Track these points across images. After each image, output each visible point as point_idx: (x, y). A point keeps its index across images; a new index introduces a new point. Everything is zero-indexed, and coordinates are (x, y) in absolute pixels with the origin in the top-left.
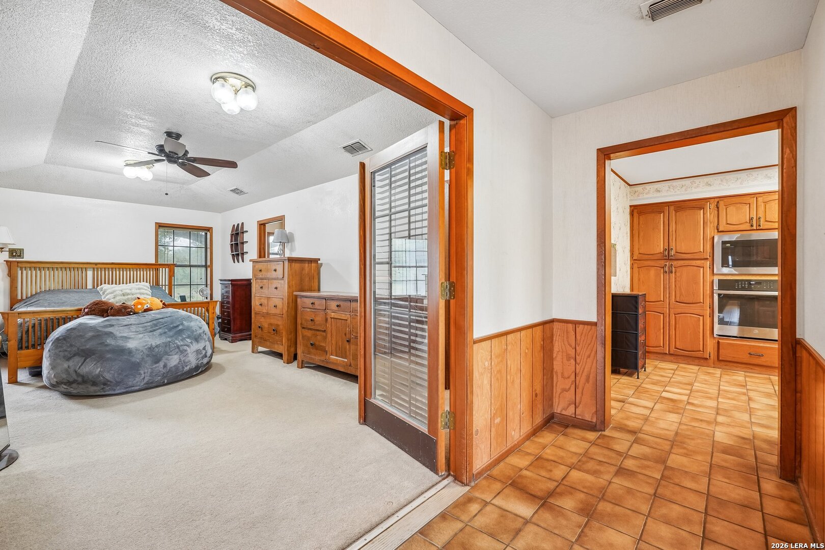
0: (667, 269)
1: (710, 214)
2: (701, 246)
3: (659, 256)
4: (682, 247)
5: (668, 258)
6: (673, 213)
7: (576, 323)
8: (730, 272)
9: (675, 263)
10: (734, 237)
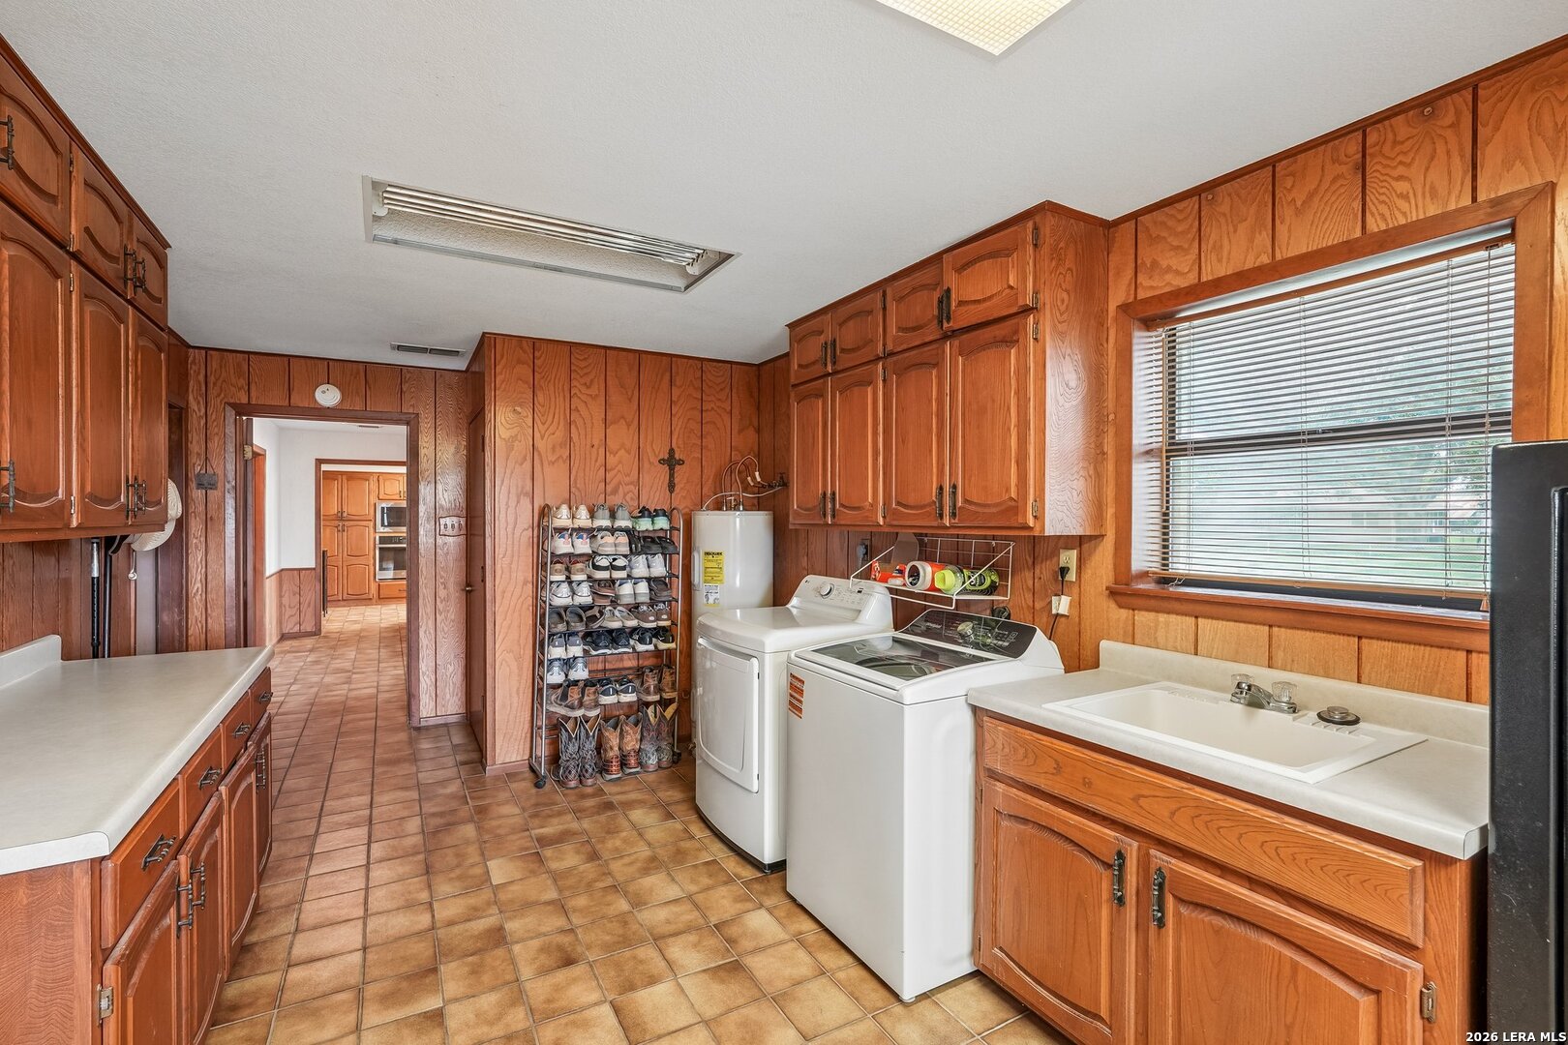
0: (340, 528)
1: (373, 485)
2: (367, 511)
3: (334, 517)
4: (352, 511)
5: (342, 519)
6: (345, 481)
7: (300, 570)
8: (387, 531)
9: (346, 523)
10: (390, 504)
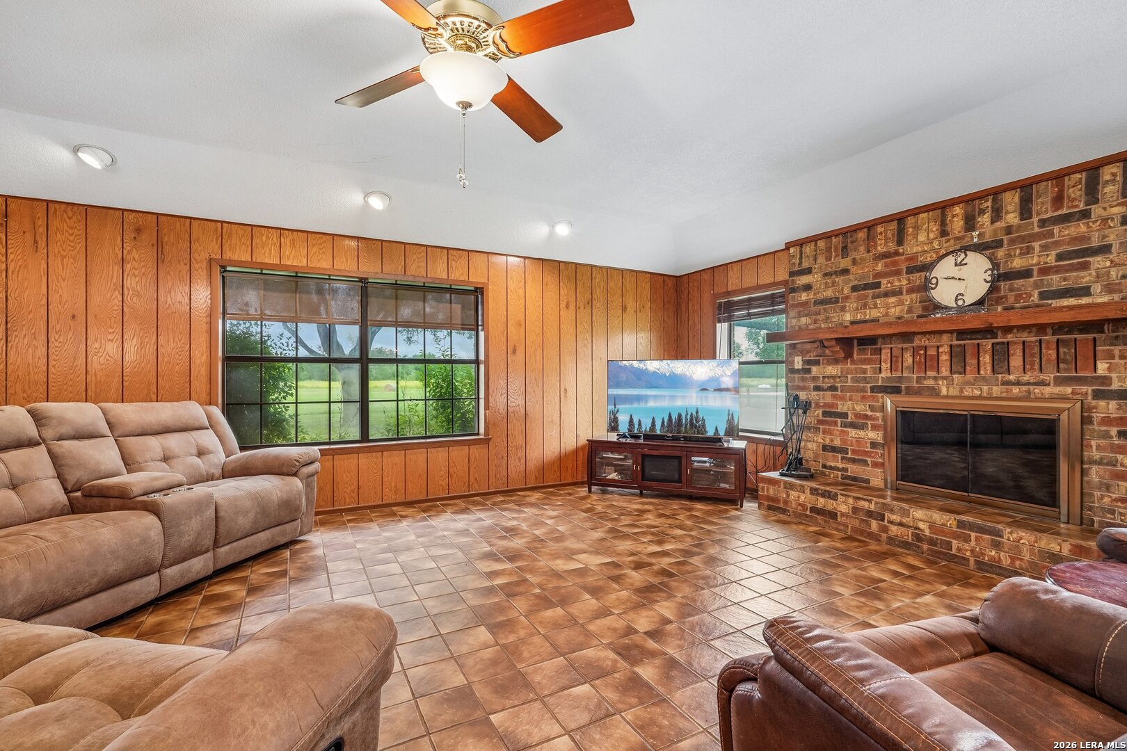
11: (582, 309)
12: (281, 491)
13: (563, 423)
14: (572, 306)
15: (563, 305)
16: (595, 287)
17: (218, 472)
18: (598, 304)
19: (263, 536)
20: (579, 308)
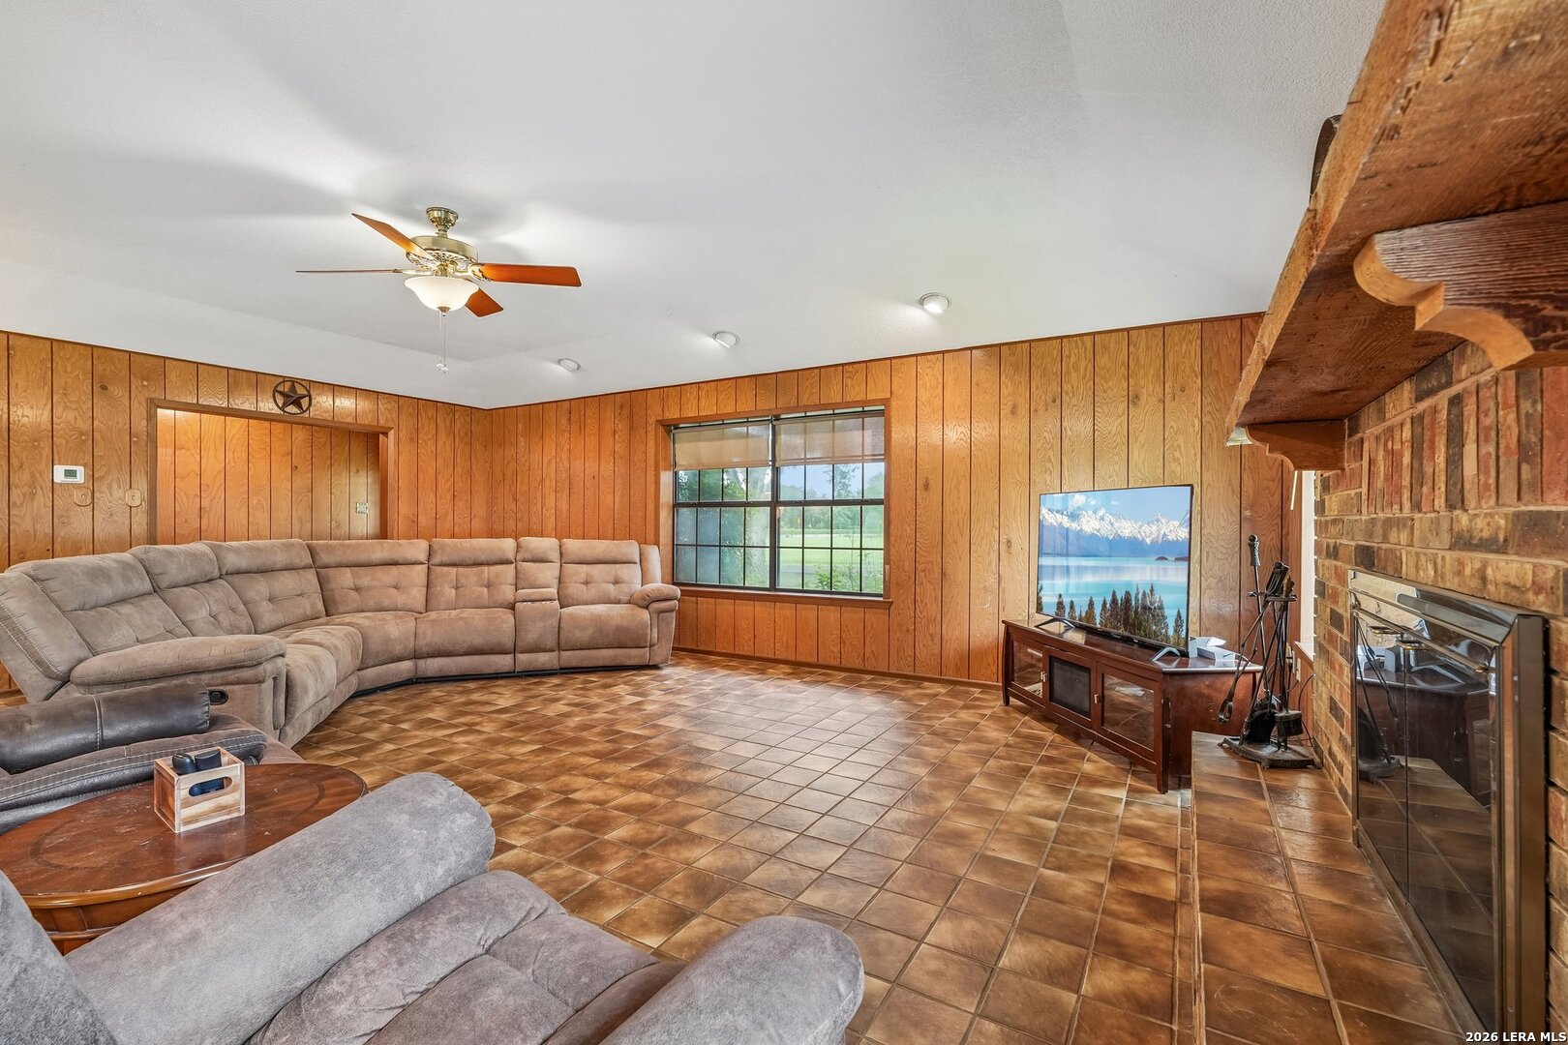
11: (1041, 412)
12: (622, 618)
13: (1004, 594)
14: (1023, 410)
15: (1006, 410)
16: (1068, 372)
17: (625, 598)
18: (1075, 399)
19: (605, 653)
20: (1036, 411)
